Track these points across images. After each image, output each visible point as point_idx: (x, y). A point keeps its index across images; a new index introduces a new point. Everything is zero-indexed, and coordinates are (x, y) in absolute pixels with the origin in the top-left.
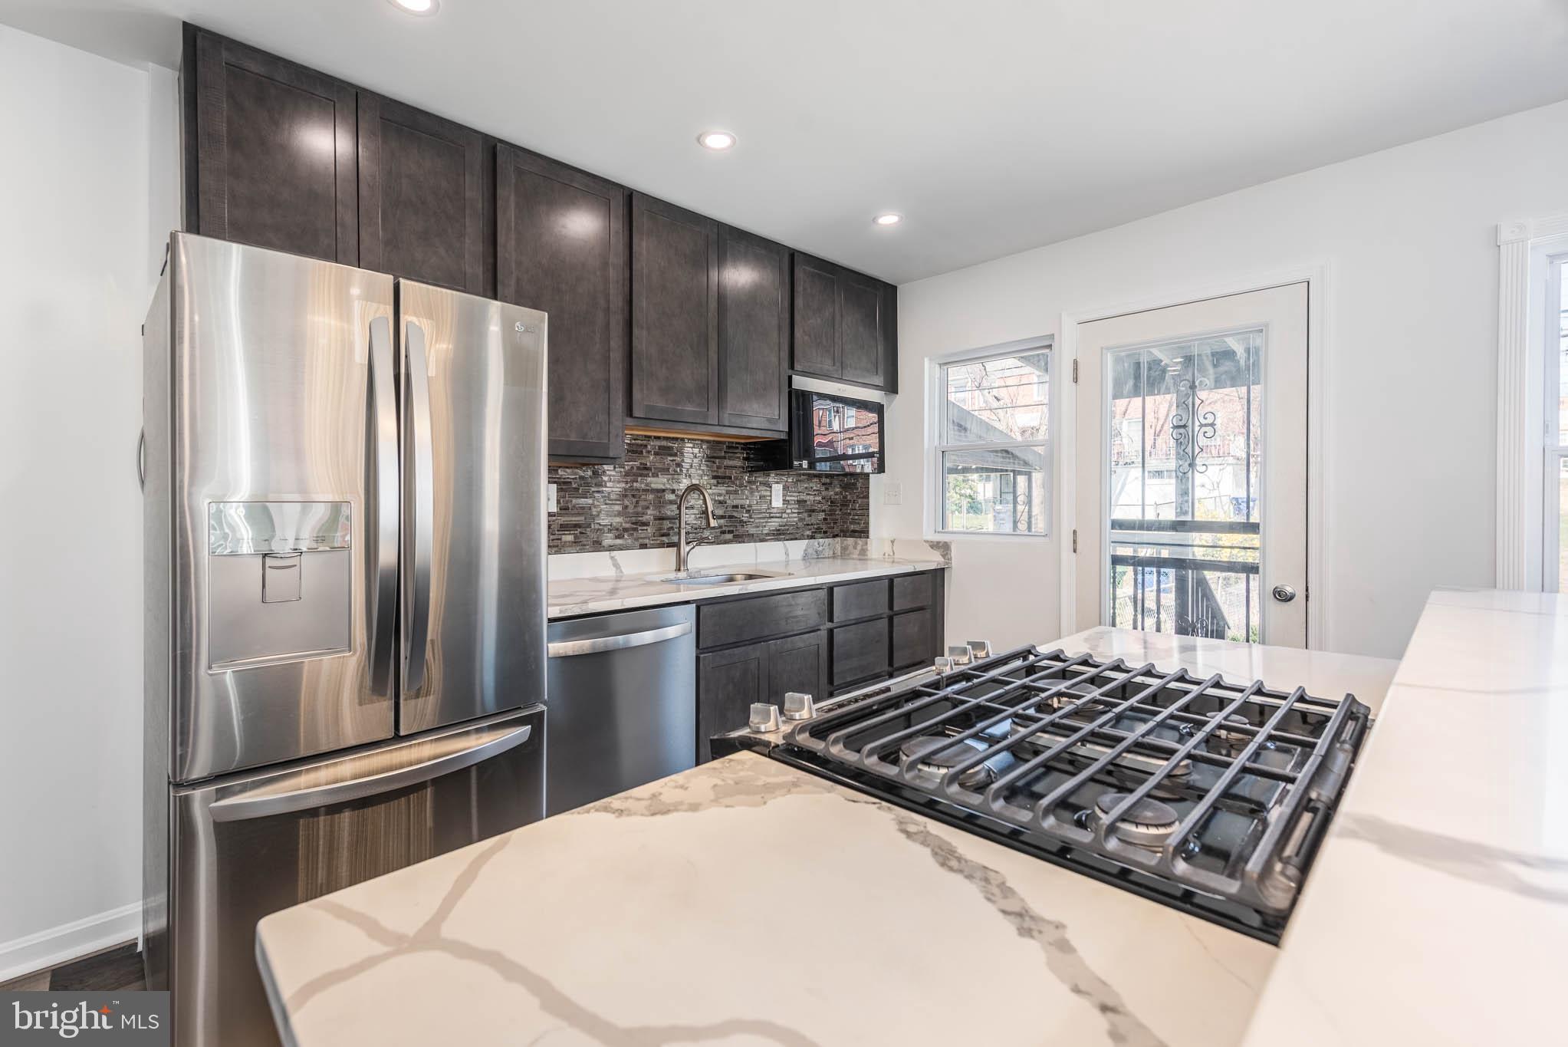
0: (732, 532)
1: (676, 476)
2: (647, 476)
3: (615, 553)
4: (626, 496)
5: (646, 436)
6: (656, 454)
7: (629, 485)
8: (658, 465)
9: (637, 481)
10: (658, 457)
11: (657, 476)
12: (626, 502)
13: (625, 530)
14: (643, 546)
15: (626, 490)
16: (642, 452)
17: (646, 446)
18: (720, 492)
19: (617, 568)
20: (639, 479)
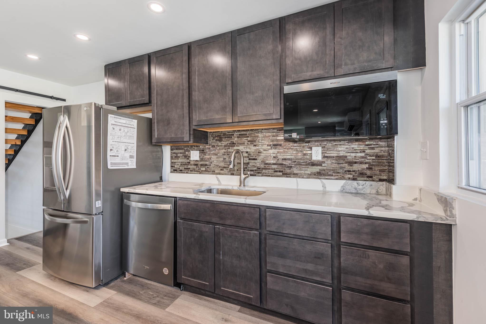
0: (282, 172)
1: (248, 146)
2: (234, 146)
3: (218, 176)
4: (225, 154)
5: (233, 131)
6: (238, 137)
7: (226, 150)
8: (239, 142)
9: (230, 149)
10: (239, 138)
11: (239, 146)
12: (225, 157)
13: (225, 167)
14: (233, 174)
15: (224, 152)
16: (232, 137)
17: (233, 135)
18: (274, 152)
19: (219, 181)
20: (230, 148)
